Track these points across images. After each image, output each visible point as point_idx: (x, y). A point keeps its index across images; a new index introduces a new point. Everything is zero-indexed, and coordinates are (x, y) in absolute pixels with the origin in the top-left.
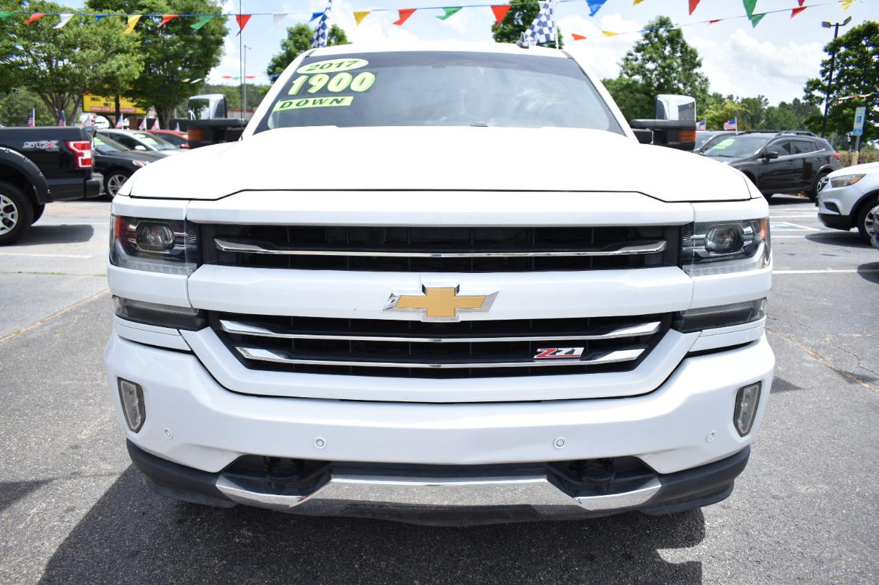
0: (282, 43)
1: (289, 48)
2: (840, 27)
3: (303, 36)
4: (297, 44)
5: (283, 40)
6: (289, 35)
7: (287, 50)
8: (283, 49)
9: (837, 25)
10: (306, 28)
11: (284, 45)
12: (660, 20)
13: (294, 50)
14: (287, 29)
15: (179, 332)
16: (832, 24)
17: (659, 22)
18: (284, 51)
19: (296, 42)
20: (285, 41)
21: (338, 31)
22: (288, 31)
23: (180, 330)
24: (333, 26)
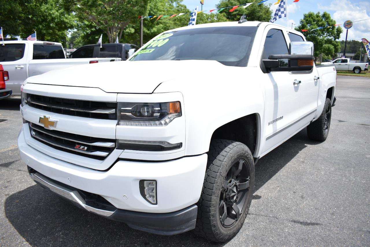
0: (300, 21)
1: (303, 23)
3: (311, 18)
4: (307, 21)
5: (301, 19)
6: (304, 17)
7: (302, 24)
8: (300, 24)
10: (313, 14)
11: (302, 22)
13: (305, 24)
14: (304, 14)
18: (301, 24)
19: (307, 20)
20: (302, 20)
21: (326, 15)
22: (304, 16)
24: (324, 12)
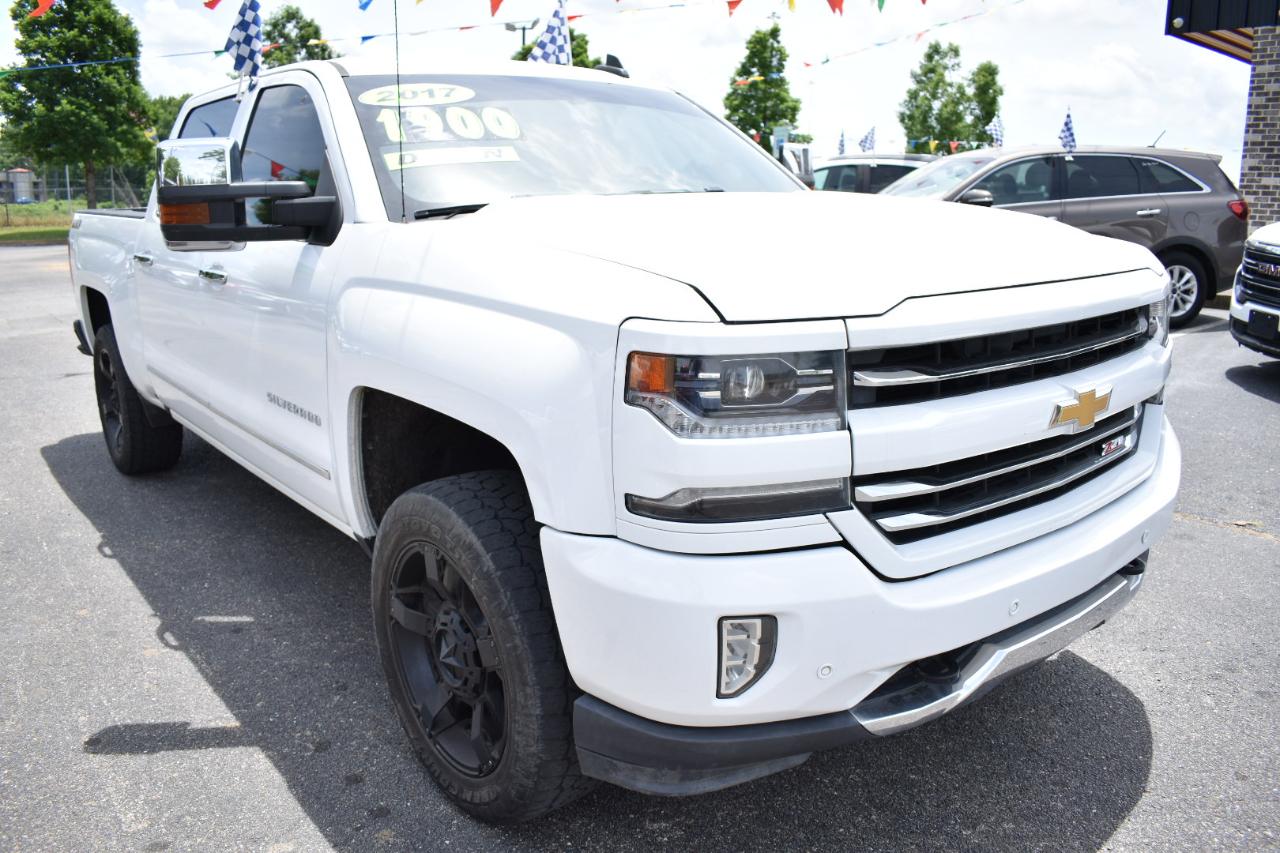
2: (527, 32)
9: (524, 29)
12: (287, 11)
15: (827, 518)
16: (517, 26)
17: (286, 14)
23: (828, 514)
